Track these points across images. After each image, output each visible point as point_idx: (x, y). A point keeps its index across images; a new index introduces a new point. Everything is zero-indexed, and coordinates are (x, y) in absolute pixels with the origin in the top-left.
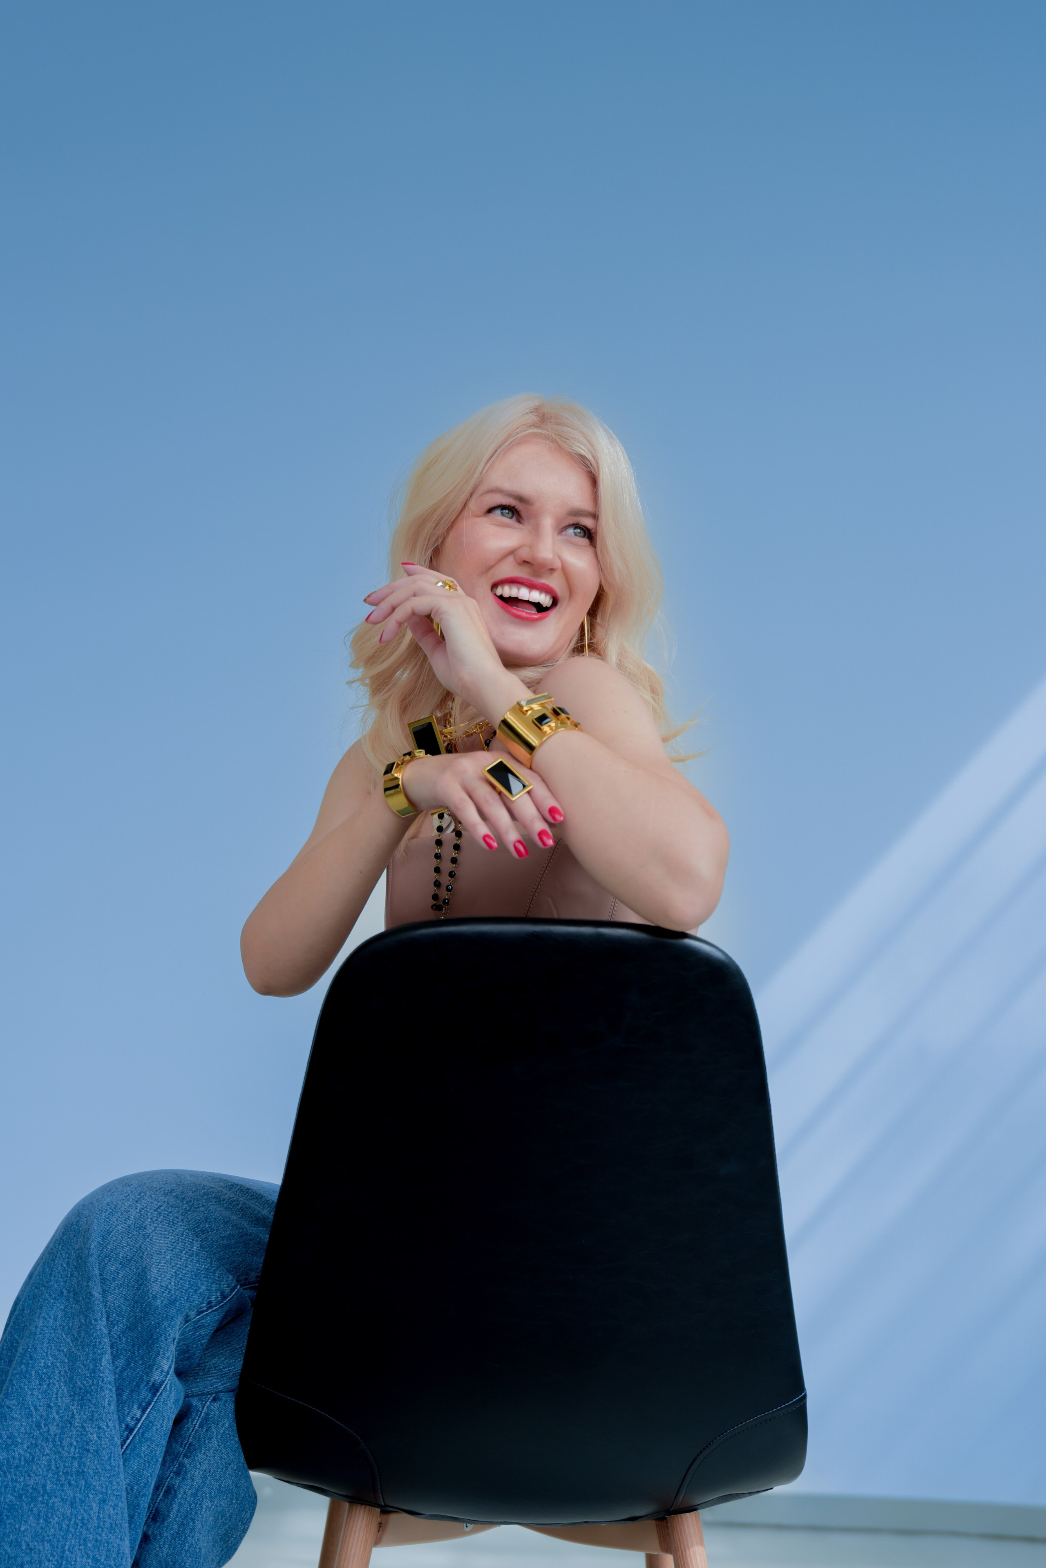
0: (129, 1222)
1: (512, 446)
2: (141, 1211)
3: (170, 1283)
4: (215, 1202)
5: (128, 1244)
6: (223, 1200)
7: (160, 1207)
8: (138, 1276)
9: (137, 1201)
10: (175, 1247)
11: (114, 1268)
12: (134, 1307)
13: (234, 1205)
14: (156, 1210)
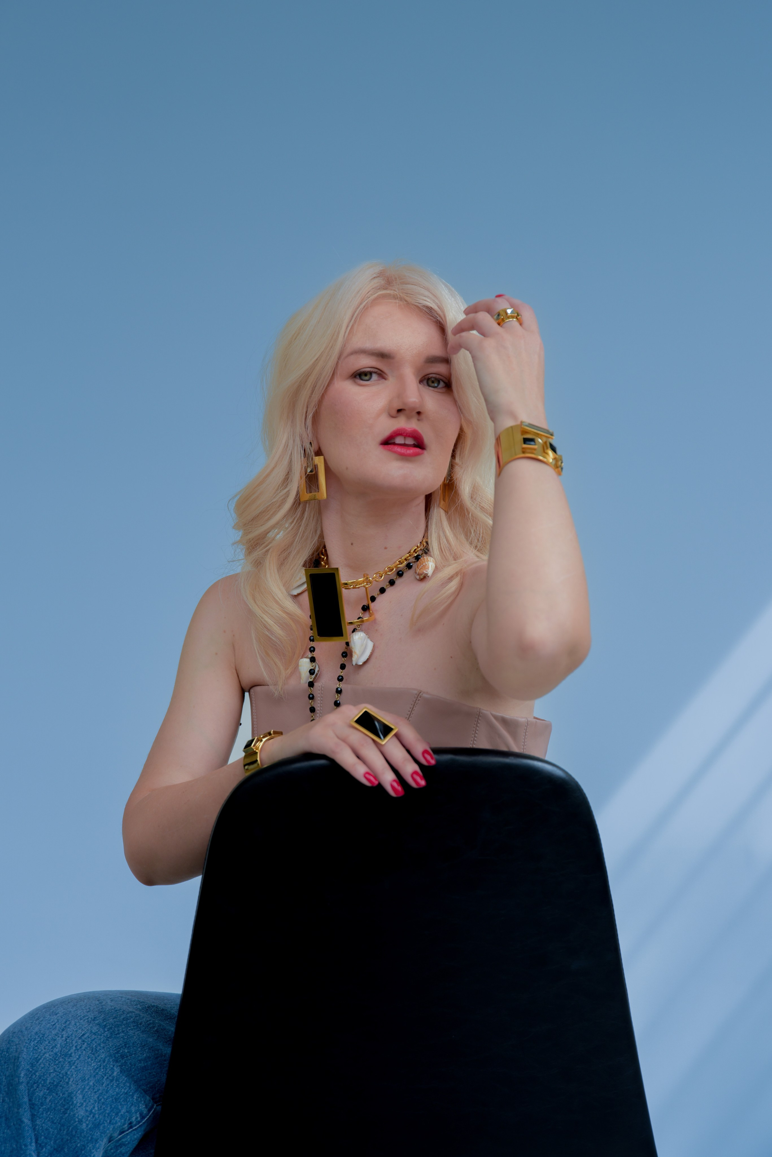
0: (56, 1050)
1: (366, 308)
2: (66, 1039)
3: (94, 1108)
4: (133, 1026)
5: (55, 1071)
6: (141, 1024)
7: (84, 1035)
8: (64, 1101)
9: (63, 1030)
10: (97, 1074)
11: (41, 1094)
12: (60, 1130)
13: (151, 1028)
14: (80, 1038)
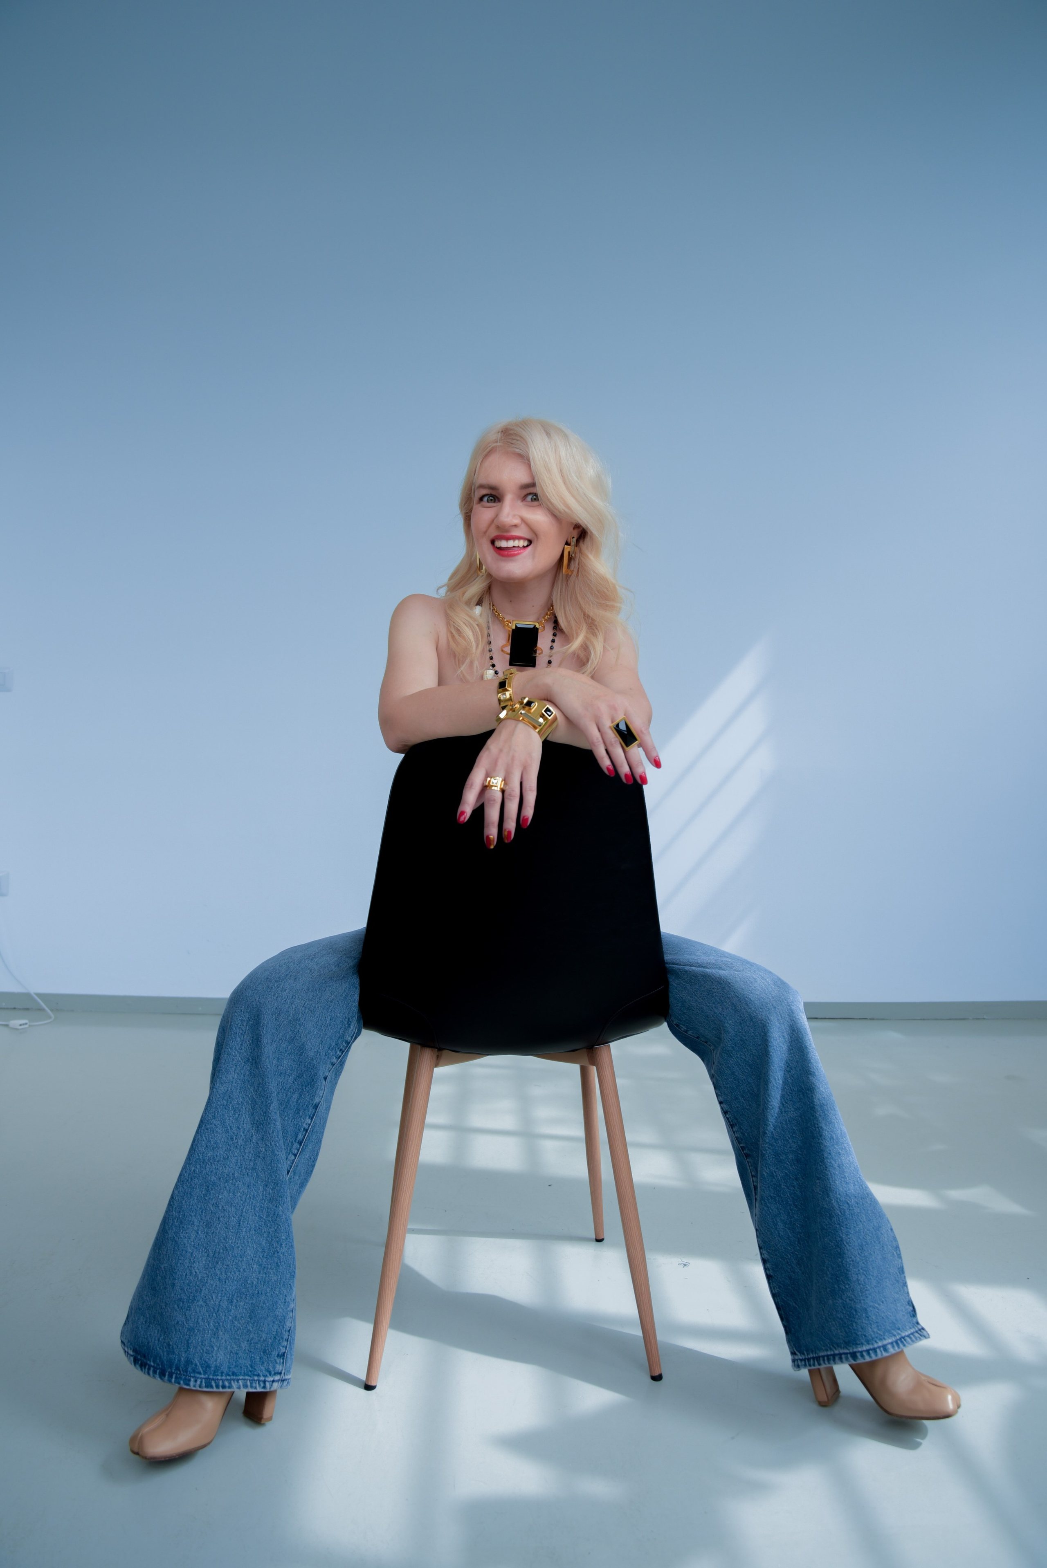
0: (290, 1018)
2: (295, 1010)
3: (319, 1048)
5: (291, 1030)
7: (305, 1003)
8: (300, 1048)
9: (292, 1004)
10: (318, 1025)
11: (285, 1046)
14: (303, 1006)
